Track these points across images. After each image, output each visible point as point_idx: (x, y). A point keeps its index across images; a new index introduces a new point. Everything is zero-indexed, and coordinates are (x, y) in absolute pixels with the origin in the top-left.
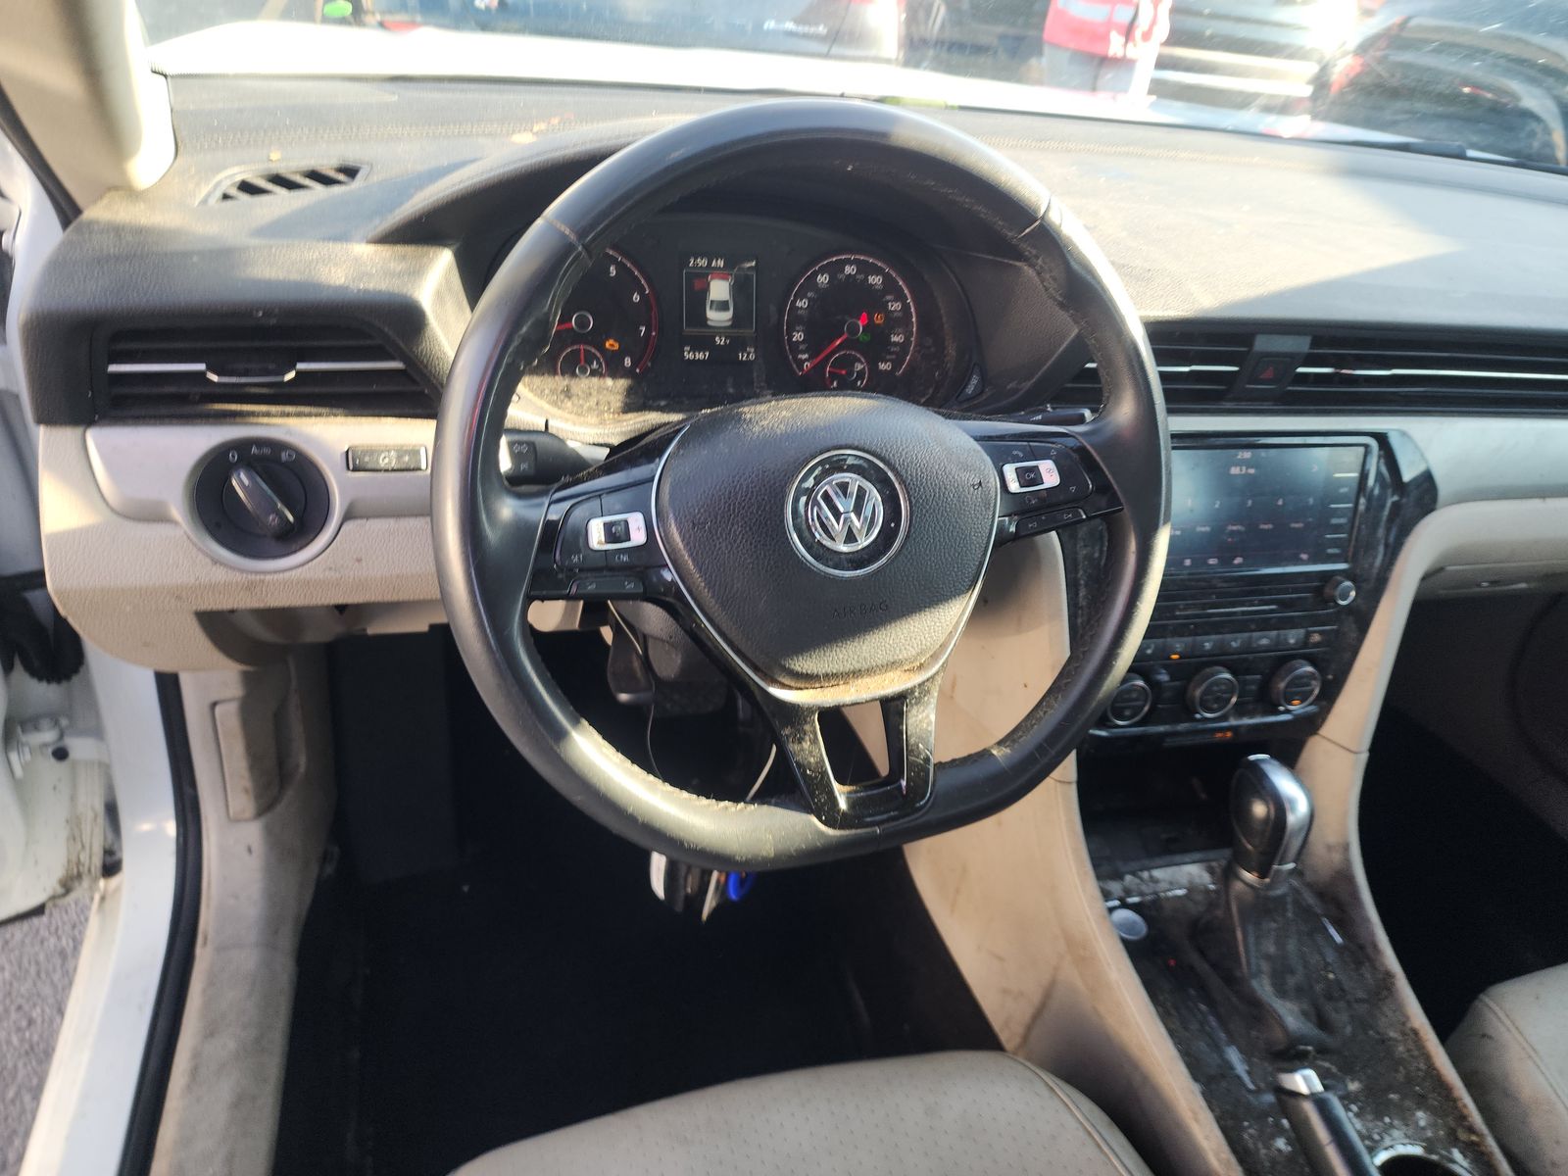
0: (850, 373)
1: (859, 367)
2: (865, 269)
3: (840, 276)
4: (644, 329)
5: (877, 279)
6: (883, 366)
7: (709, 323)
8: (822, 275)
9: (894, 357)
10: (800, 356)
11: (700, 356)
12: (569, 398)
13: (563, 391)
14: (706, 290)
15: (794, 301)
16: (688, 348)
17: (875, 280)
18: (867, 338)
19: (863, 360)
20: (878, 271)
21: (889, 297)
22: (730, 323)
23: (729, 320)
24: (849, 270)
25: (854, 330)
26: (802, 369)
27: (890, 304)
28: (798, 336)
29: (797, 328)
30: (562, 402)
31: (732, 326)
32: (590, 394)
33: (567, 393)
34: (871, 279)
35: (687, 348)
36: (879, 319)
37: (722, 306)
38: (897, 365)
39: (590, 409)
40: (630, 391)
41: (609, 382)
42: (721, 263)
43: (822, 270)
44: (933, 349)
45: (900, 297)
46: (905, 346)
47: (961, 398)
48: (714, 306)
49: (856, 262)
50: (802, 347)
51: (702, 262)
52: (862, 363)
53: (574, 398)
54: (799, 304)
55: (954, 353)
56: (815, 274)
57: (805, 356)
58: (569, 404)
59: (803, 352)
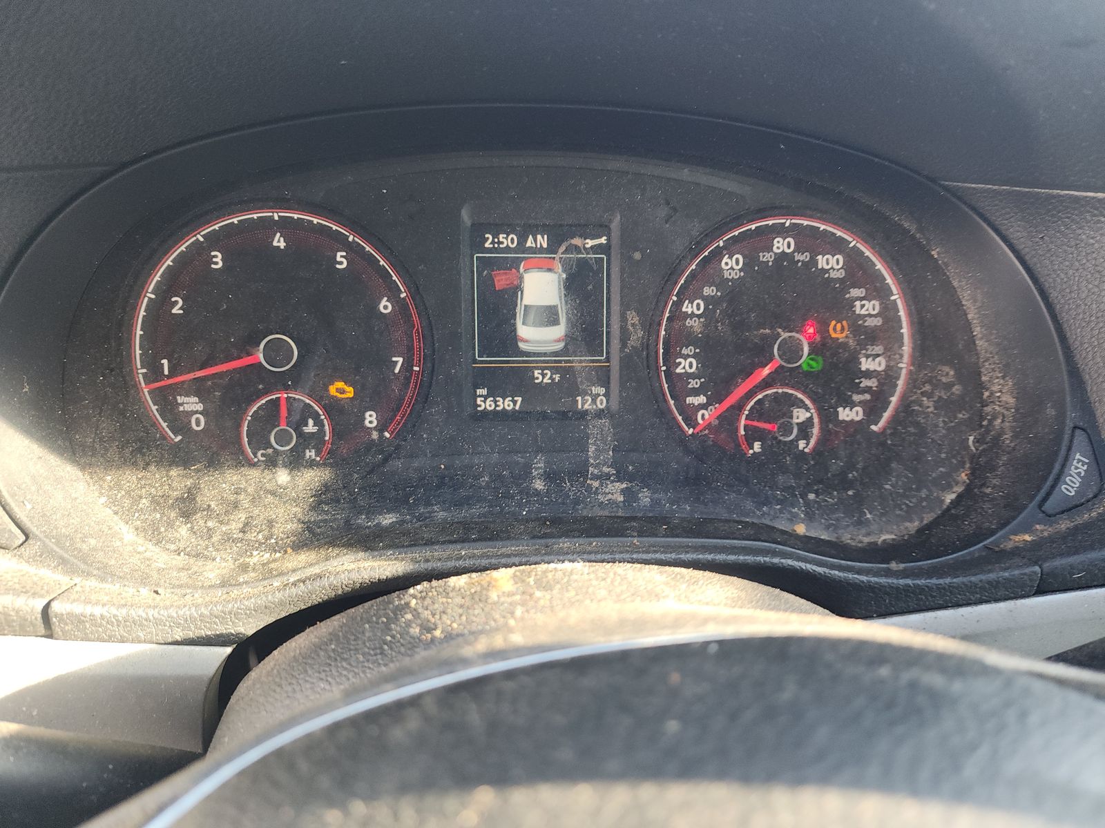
0: (787, 429)
1: (800, 415)
2: (811, 241)
3: (767, 257)
4: (400, 360)
5: (833, 261)
6: (845, 414)
7: (522, 345)
8: (731, 257)
9: (867, 397)
10: (689, 400)
11: (506, 404)
12: (187, 515)
13: (180, 499)
14: (516, 290)
15: (678, 304)
16: (484, 392)
17: (831, 263)
18: (817, 366)
19: (808, 402)
20: (837, 246)
21: (856, 292)
22: (561, 345)
23: (558, 341)
24: (781, 245)
25: (792, 352)
26: (691, 422)
27: (858, 303)
28: (687, 365)
29: (685, 351)
30: (170, 525)
31: (564, 352)
32: (236, 505)
33: (187, 506)
34: (822, 261)
35: (482, 391)
36: (838, 332)
37: (549, 316)
38: (873, 411)
39: (228, 539)
40: (324, 497)
41: (283, 476)
42: (543, 241)
43: (730, 248)
44: (957, 389)
45: (878, 290)
46: (887, 379)
47: (1049, 506)
48: (531, 317)
49: (795, 231)
50: (694, 384)
51: (508, 240)
52: (807, 409)
53: (199, 520)
54: (687, 308)
55: (1009, 399)
56: (717, 254)
57: (702, 399)
58: (184, 531)
59: (696, 392)
